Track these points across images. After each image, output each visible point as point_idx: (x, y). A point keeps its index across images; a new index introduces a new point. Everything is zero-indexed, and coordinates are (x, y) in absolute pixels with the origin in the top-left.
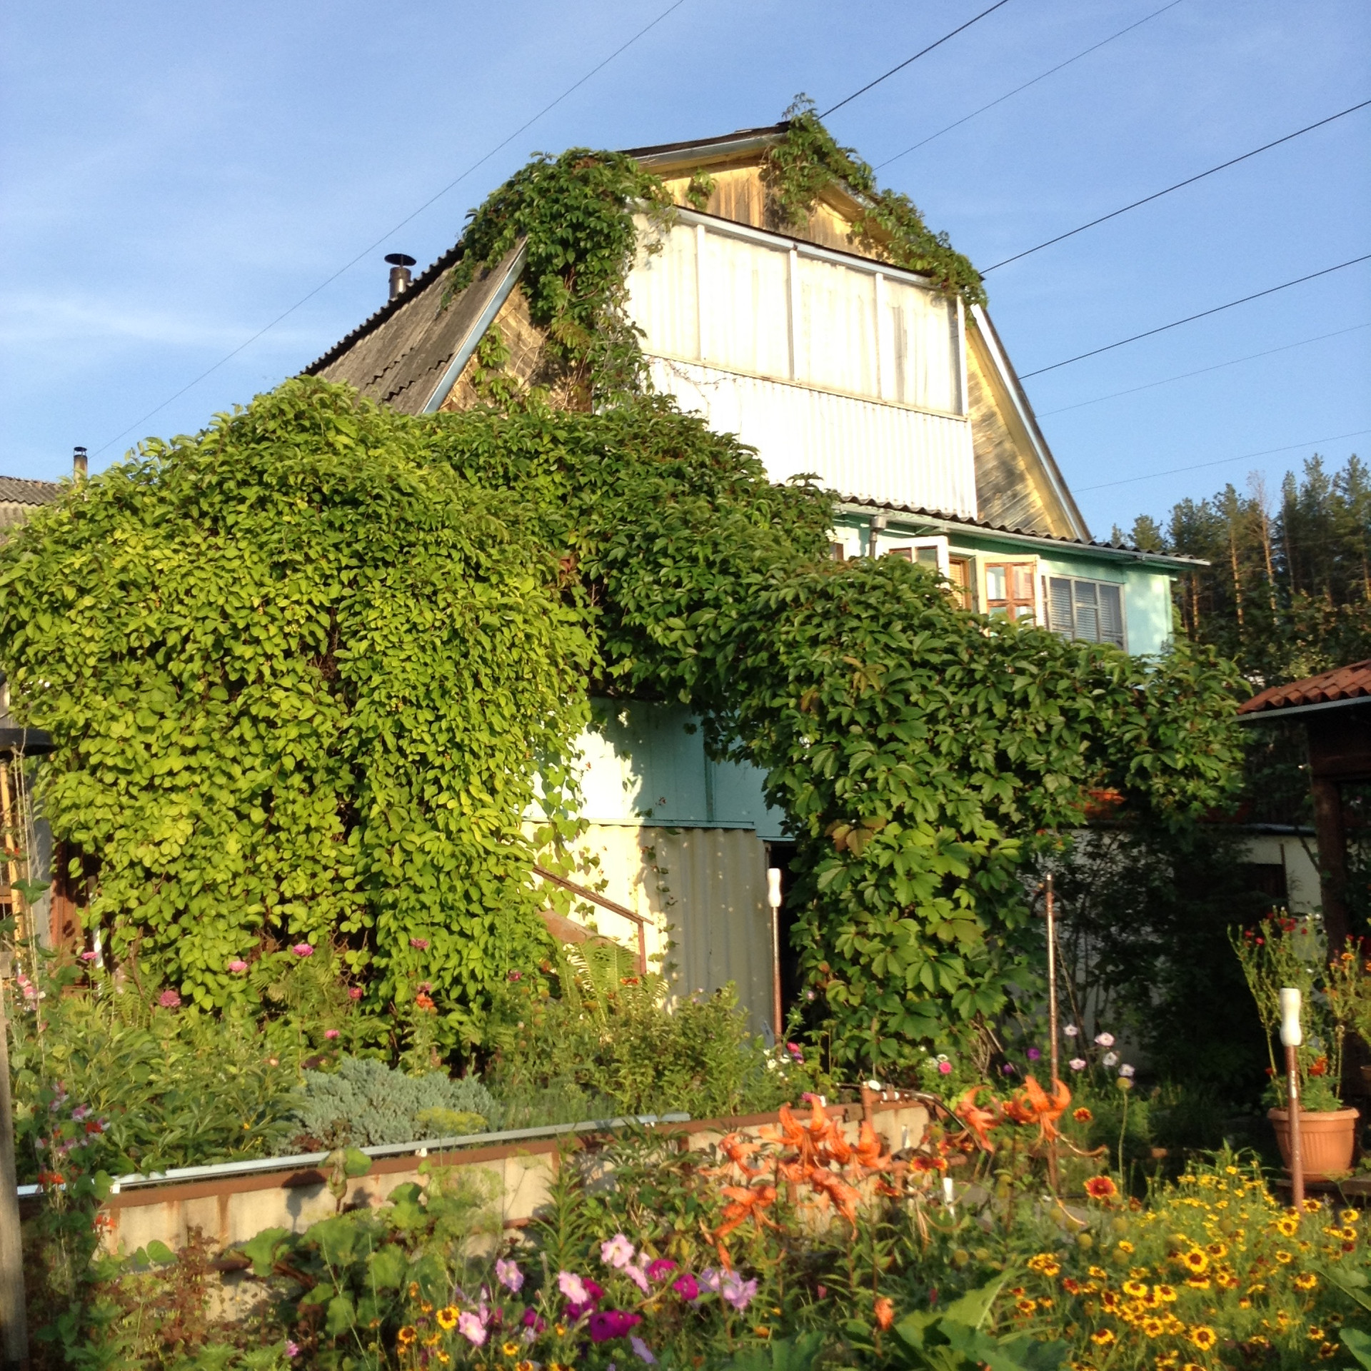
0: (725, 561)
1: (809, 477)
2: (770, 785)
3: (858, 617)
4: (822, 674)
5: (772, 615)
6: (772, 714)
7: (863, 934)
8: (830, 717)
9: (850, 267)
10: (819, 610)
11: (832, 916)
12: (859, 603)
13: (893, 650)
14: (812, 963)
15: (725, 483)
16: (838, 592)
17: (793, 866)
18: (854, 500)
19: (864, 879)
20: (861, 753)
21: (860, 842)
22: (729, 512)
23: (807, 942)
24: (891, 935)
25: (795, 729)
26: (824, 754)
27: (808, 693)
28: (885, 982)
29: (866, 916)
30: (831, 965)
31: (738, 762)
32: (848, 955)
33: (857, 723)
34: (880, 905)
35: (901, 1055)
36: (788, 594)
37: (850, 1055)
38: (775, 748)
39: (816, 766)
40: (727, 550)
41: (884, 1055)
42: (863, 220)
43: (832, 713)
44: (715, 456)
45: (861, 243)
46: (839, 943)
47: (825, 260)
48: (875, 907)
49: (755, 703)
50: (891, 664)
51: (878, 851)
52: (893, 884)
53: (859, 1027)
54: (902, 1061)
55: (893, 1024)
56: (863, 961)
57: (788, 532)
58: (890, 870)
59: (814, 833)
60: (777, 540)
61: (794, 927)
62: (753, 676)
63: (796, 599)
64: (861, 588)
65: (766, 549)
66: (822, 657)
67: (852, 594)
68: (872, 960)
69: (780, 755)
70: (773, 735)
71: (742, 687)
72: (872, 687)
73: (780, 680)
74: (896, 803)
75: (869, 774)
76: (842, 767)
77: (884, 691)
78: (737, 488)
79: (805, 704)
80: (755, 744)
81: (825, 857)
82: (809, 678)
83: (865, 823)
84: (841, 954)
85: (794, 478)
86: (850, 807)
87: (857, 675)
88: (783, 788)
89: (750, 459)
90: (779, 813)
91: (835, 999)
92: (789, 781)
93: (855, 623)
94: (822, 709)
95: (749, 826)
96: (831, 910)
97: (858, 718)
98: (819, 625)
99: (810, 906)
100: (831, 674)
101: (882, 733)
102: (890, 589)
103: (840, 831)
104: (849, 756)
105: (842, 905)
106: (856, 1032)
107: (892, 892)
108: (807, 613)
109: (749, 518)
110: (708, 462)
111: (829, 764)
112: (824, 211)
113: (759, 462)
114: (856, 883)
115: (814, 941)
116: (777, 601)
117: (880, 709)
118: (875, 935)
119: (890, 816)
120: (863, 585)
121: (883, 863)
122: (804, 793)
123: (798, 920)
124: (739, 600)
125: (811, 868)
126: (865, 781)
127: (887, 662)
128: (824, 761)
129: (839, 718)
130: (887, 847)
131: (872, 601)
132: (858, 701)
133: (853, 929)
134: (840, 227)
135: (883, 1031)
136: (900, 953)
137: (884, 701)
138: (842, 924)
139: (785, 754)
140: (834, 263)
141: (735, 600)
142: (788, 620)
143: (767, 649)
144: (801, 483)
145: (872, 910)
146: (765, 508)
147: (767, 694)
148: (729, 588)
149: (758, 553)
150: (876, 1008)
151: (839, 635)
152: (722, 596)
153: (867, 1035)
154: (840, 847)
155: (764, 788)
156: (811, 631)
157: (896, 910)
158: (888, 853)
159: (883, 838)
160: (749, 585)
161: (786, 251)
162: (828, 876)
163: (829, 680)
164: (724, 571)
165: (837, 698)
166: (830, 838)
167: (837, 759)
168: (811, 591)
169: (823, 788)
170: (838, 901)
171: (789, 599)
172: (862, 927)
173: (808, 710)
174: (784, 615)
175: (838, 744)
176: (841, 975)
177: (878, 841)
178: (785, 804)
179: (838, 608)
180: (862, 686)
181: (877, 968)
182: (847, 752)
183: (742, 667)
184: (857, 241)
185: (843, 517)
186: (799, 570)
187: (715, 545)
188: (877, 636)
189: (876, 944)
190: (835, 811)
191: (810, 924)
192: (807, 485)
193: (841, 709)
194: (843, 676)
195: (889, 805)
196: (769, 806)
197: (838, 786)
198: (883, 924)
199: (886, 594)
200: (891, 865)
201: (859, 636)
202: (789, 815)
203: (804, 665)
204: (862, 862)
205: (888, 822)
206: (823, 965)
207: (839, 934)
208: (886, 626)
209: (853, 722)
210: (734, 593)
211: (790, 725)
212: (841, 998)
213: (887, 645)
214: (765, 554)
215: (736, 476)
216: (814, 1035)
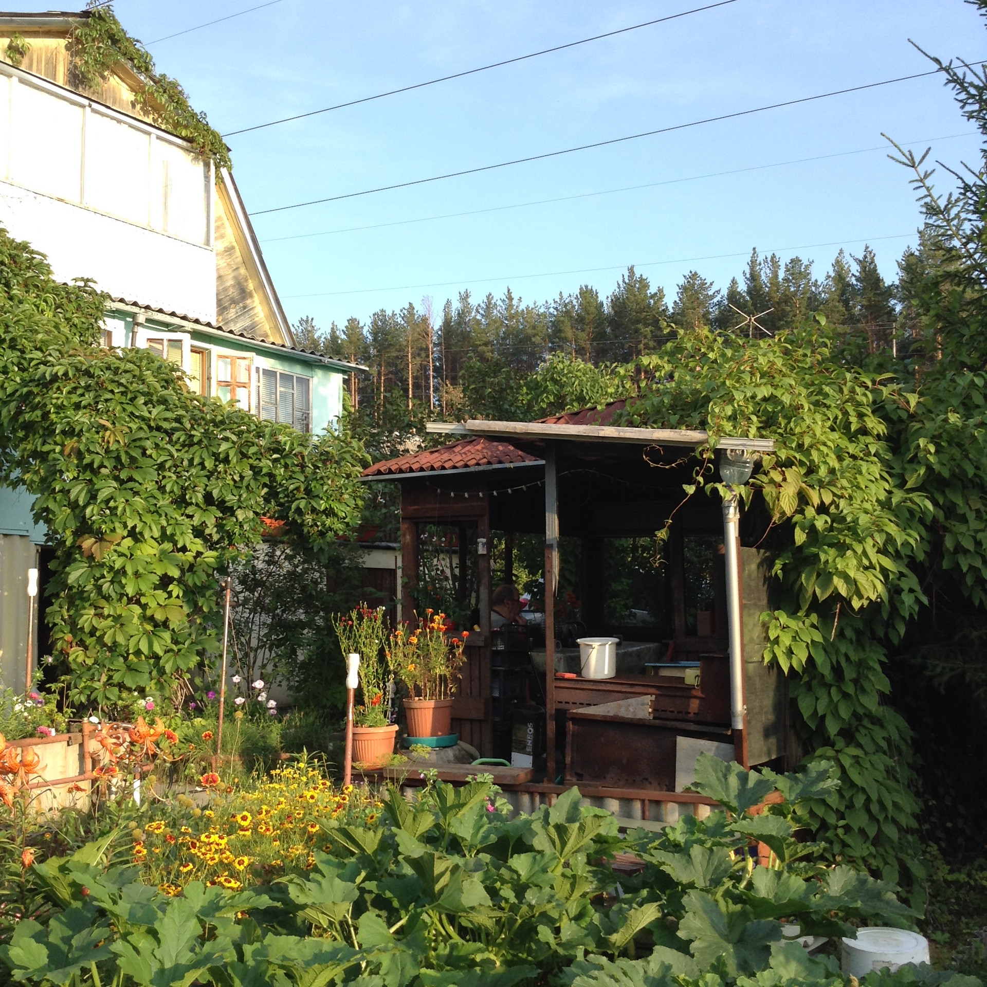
0: (13, 340)
1: (88, 280)
2: (36, 508)
3: (112, 392)
4: (81, 430)
5: (46, 384)
6: (43, 457)
7: (100, 615)
8: (85, 461)
9: (131, 126)
10: (83, 384)
11: (77, 602)
12: (113, 381)
13: (137, 417)
14: (61, 635)
15: (20, 279)
16: (98, 372)
17: (52, 565)
18: (122, 300)
19: (103, 577)
20: (107, 488)
21: (102, 552)
22: (21, 302)
23: (58, 620)
24: (120, 616)
25: (58, 468)
26: (79, 487)
27: (70, 443)
28: (113, 648)
29: (103, 603)
30: (74, 636)
31: (14, 488)
32: (87, 630)
33: (105, 467)
34: (113, 595)
35: (120, 698)
36: (60, 371)
37: (83, 699)
38: (43, 480)
39: (72, 496)
40: (16, 331)
41: (108, 699)
42: (143, 93)
43: (88, 459)
44: (12, 257)
45: (142, 109)
46: (81, 622)
47: (113, 118)
48: (110, 596)
49: (29, 447)
50: (134, 426)
51: (115, 557)
52: (124, 581)
53: (92, 679)
54: (120, 702)
55: (117, 678)
56: (98, 634)
57: (68, 320)
58: (123, 571)
59: (68, 543)
60: (57, 327)
61: (48, 610)
62: (29, 427)
63: (66, 374)
64: (116, 371)
65: (48, 332)
66: (82, 418)
67: (108, 375)
68: (105, 633)
69: (45, 486)
70: (42, 472)
71: (21, 434)
72: (118, 441)
73: (49, 432)
74: (130, 524)
75: (112, 504)
76: (93, 497)
77: (127, 446)
78: (29, 282)
79: (67, 451)
80: (27, 477)
81: (75, 560)
82: (70, 432)
83: (105, 537)
84: (82, 629)
85: (76, 280)
86: (95, 526)
87: (108, 433)
88: (47, 509)
89: (41, 263)
90: (42, 527)
91: (74, 660)
92: (52, 505)
93: (109, 396)
94: (80, 455)
95: (25, 533)
96: (77, 598)
97: (106, 463)
98: (82, 395)
99: (62, 594)
100: (89, 431)
101: (123, 475)
102: (137, 373)
103: (88, 542)
104: (98, 490)
105: (85, 595)
106: (89, 683)
107: (123, 587)
108: (73, 385)
109: (37, 307)
110: (6, 261)
111: (83, 495)
112: (114, 81)
113: (48, 265)
114: (97, 580)
115: (63, 619)
116: (51, 375)
117: (124, 458)
118: (109, 616)
119: (125, 533)
120: (118, 368)
121: (117, 566)
122: (63, 514)
123: (52, 604)
124: (23, 370)
125: (65, 567)
126: (109, 508)
127: (130, 425)
128: (79, 492)
129: (92, 463)
130: (121, 555)
131: (123, 381)
132: (107, 451)
133: (92, 612)
134: (126, 95)
135: (109, 683)
136: (125, 628)
137: (126, 452)
138: (85, 608)
139: (49, 487)
140: (119, 121)
141: (19, 369)
142: (58, 388)
143: (41, 409)
144: (82, 284)
145: (107, 598)
146: (50, 301)
147: (39, 441)
148: (15, 360)
149: (40, 336)
150: (104, 666)
151: (97, 403)
152: (10, 366)
153: (96, 685)
154: (86, 554)
155: (32, 510)
156: (75, 399)
157: (125, 598)
158: (122, 559)
159: (119, 549)
160: (32, 359)
161: (83, 106)
162: (76, 574)
163: (87, 434)
164: (13, 347)
165: (92, 449)
166: (80, 547)
167: (89, 491)
168: (78, 370)
169: (77, 511)
170: (83, 592)
171: (59, 374)
172: (99, 611)
173: (69, 456)
174: (56, 385)
175: (90, 481)
176: (82, 644)
177: (115, 551)
178: (48, 521)
179: (97, 383)
180: (111, 440)
181: (108, 640)
182: (96, 487)
183: (21, 420)
184: (138, 107)
185: (113, 312)
186: (71, 352)
187: (7, 326)
188: (125, 406)
189: (109, 622)
190: (84, 528)
191: (61, 607)
192: (85, 286)
193: (94, 456)
194: (98, 433)
195: (125, 526)
196: (36, 522)
197: (88, 511)
198: (115, 608)
199: (134, 376)
200: (124, 567)
201: (111, 405)
202: (50, 529)
203: (68, 423)
204: (102, 565)
205: (124, 538)
206: (68, 637)
207: (82, 615)
208: (133, 399)
209: (102, 466)
210: (19, 364)
211: (55, 465)
212: (80, 660)
213: (132, 413)
214: (46, 337)
215: (29, 275)
216: (53, 686)
